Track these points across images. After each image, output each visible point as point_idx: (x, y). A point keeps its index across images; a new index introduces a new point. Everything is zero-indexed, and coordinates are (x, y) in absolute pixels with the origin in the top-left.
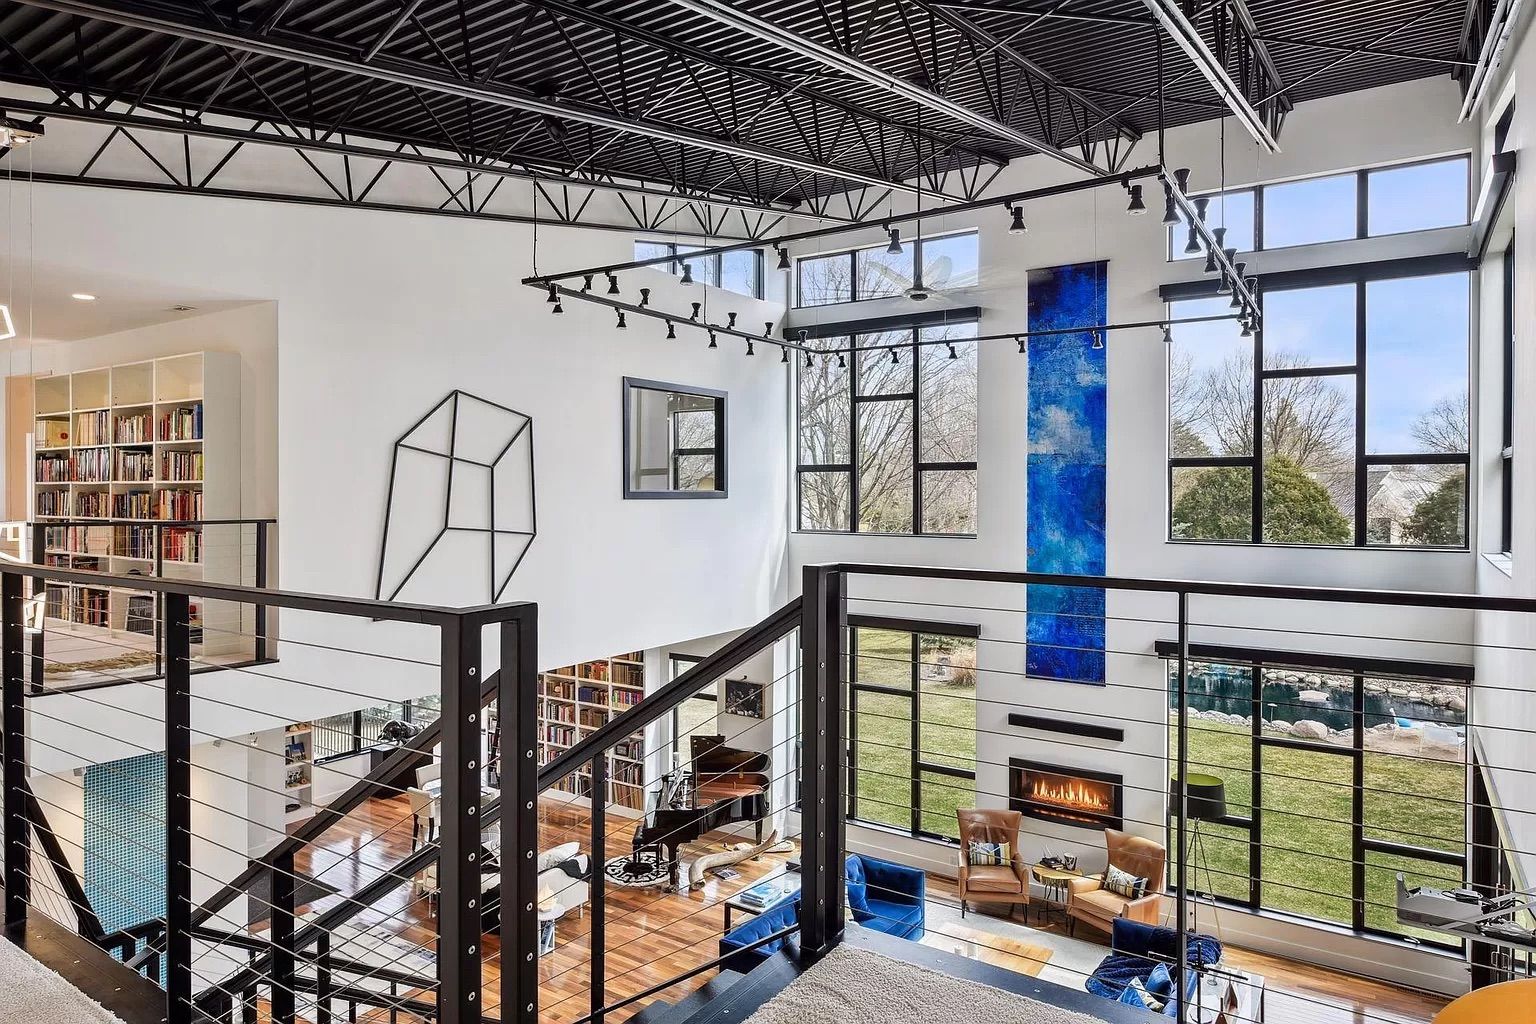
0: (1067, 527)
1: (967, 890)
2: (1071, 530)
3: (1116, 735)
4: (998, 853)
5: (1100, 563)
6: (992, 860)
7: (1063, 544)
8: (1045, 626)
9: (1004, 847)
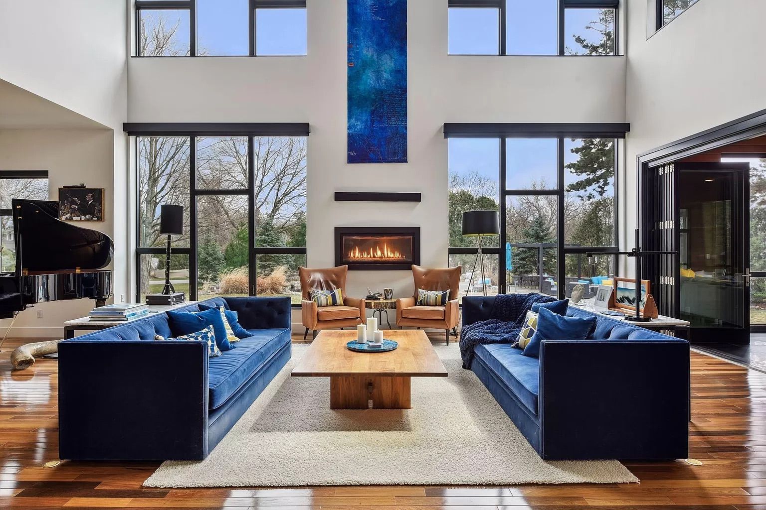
0: (378, 45)
1: (319, 321)
2: (381, 47)
3: (415, 198)
4: (334, 296)
5: (403, 70)
6: (330, 301)
7: (375, 57)
8: (362, 122)
9: (337, 292)
